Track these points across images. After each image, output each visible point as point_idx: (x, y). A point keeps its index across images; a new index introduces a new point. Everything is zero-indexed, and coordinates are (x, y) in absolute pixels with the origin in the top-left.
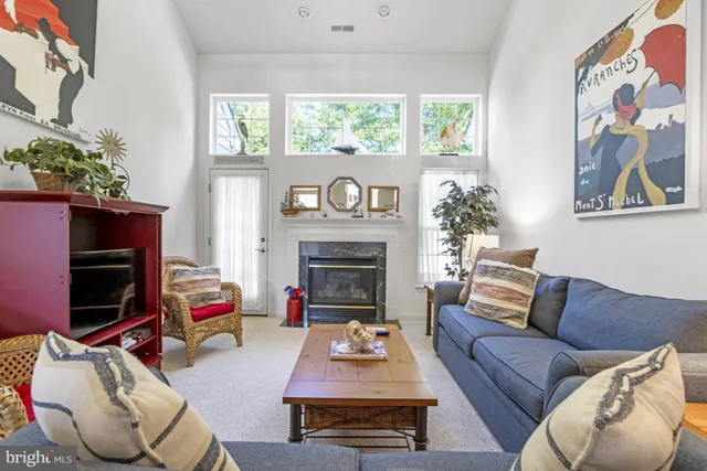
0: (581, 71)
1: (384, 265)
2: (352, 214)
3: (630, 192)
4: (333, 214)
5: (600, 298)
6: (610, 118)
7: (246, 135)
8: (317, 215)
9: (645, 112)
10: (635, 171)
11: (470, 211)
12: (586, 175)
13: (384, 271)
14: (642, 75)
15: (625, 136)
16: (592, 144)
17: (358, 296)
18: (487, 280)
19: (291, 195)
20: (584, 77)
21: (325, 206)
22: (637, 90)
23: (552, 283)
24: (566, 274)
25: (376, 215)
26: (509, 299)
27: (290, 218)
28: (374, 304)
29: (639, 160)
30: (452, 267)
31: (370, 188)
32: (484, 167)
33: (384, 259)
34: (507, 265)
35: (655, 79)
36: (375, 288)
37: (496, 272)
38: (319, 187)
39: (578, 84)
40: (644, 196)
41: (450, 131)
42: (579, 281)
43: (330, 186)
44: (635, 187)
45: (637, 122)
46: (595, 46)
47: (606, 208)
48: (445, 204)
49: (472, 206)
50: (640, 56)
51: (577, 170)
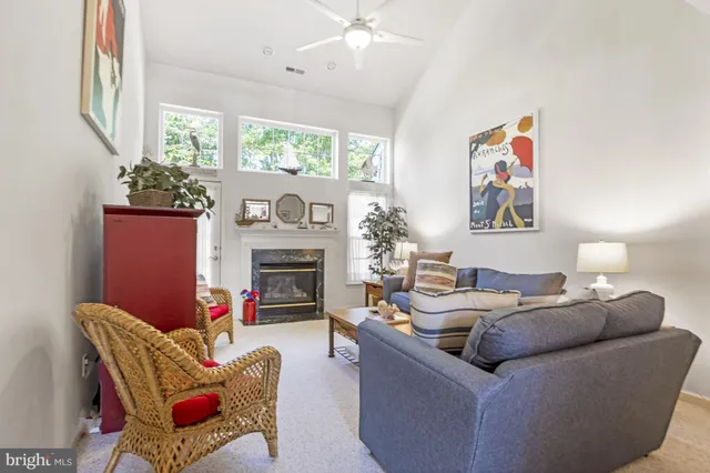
0: (474, 145)
1: (322, 268)
2: (297, 225)
3: (505, 220)
4: (282, 226)
5: (498, 277)
6: (493, 177)
7: (198, 148)
8: (268, 226)
9: (512, 178)
10: (508, 209)
11: (392, 225)
12: (477, 208)
13: (323, 274)
14: (511, 159)
15: (501, 189)
16: (482, 189)
17: (300, 296)
18: (427, 272)
19: (244, 208)
20: (476, 149)
21: (275, 219)
22: (508, 165)
23: (467, 273)
24: (473, 266)
25: (317, 227)
26: (443, 284)
27: (244, 228)
28: (315, 300)
29: (510, 203)
30: (376, 267)
31: (311, 204)
32: (392, 192)
33: (323, 263)
34: (438, 263)
35: (518, 162)
36: (315, 287)
37: (433, 267)
38: (269, 201)
39: (471, 153)
40: (513, 222)
41: (368, 163)
42: (482, 269)
43: (278, 202)
44: (507, 217)
45: (509, 182)
46: (483, 134)
47: (491, 227)
48: (369, 220)
49: (393, 222)
50: (510, 147)
51: (471, 204)
